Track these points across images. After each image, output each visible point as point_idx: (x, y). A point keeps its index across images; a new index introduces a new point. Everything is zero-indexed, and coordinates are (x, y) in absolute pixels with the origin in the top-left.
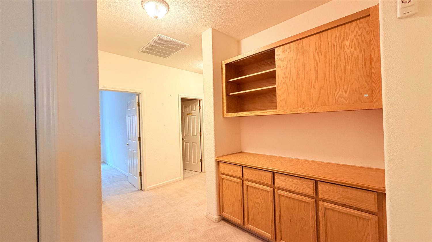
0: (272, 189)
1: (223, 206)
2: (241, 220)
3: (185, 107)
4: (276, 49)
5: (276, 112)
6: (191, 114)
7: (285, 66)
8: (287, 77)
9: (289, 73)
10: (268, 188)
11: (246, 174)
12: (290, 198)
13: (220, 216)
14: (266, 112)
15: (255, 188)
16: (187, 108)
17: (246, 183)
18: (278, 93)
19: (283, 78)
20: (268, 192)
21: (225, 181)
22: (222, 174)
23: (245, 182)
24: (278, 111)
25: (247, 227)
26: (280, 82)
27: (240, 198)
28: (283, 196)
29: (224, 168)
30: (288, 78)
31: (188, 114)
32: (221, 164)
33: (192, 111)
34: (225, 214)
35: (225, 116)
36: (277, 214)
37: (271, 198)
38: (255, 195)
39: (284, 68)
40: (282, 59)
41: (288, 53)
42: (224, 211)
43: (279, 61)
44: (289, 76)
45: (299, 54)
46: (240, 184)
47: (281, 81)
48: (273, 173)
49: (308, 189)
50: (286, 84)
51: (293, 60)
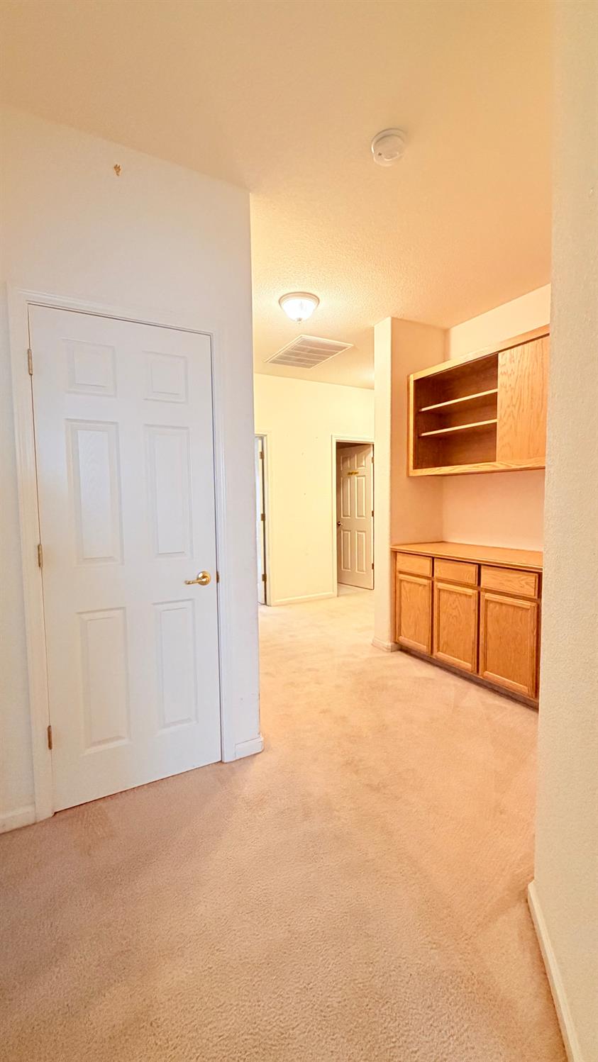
0: (476, 592)
1: (400, 626)
2: (428, 646)
3: (345, 459)
4: (500, 355)
5: (494, 466)
6: (356, 473)
7: (513, 385)
8: (514, 406)
9: (517, 399)
10: (470, 591)
11: (438, 570)
12: (501, 604)
13: (396, 643)
14: (478, 467)
15: (451, 592)
16: (349, 462)
17: (437, 586)
18: (500, 432)
19: (509, 406)
20: (470, 596)
21: (405, 584)
22: (401, 572)
23: (435, 583)
24: (498, 465)
25: (436, 656)
26: (503, 415)
27: (428, 610)
28: (492, 602)
29: (404, 563)
30: (517, 408)
31: (349, 474)
32: (399, 556)
33: (357, 467)
34: (404, 640)
35: (411, 474)
36: (481, 630)
37: (474, 606)
38: (450, 605)
39: (512, 389)
40: (509, 372)
41: (519, 362)
42: (402, 634)
43: (504, 376)
44: (518, 403)
45: (536, 363)
46: (427, 588)
47: (506, 411)
48: (480, 566)
49: (528, 587)
50: (513, 417)
51: (527, 374)
